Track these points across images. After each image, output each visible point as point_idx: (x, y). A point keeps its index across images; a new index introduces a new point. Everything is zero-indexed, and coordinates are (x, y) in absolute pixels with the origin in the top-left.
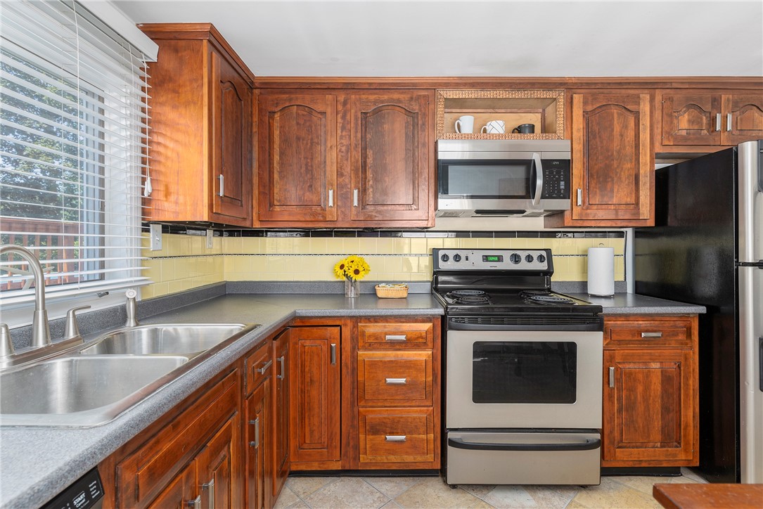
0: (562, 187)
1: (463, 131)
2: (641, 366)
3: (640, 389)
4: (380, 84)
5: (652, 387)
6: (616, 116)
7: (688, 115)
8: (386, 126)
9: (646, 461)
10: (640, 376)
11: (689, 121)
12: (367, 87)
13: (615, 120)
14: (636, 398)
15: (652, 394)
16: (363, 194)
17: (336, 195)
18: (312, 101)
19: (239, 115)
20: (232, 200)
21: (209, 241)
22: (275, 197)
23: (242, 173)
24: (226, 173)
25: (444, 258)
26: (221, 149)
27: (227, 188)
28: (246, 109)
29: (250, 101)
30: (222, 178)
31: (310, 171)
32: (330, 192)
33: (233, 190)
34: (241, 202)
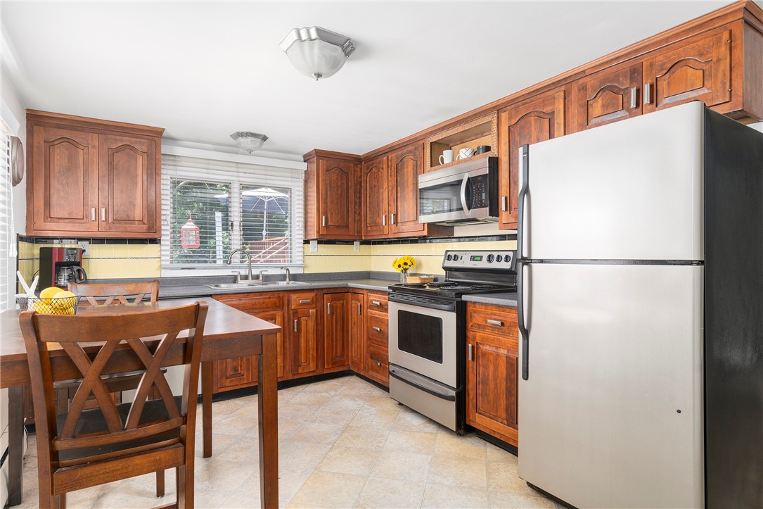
0: (484, 198)
1: (445, 162)
2: (494, 349)
3: (491, 368)
4: (403, 143)
5: (500, 369)
6: (533, 122)
7: (603, 99)
8: (405, 170)
9: (499, 433)
10: (491, 358)
11: (603, 106)
12: (398, 147)
13: (533, 126)
14: (488, 375)
15: (499, 375)
16: (396, 216)
17: (388, 218)
18: (379, 163)
19: (344, 181)
20: (337, 227)
21: (356, 248)
22: (368, 222)
23: (348, 211)
24: (332, 214)
25: (449, 258)
26: (327, 203)
27: (332, 221)
28: (353, 176)
29: (359, 170)
30: (324, 217)
31: (378, 205)
32: (384, 217)
33: (338, 222)
34: (347, 226)
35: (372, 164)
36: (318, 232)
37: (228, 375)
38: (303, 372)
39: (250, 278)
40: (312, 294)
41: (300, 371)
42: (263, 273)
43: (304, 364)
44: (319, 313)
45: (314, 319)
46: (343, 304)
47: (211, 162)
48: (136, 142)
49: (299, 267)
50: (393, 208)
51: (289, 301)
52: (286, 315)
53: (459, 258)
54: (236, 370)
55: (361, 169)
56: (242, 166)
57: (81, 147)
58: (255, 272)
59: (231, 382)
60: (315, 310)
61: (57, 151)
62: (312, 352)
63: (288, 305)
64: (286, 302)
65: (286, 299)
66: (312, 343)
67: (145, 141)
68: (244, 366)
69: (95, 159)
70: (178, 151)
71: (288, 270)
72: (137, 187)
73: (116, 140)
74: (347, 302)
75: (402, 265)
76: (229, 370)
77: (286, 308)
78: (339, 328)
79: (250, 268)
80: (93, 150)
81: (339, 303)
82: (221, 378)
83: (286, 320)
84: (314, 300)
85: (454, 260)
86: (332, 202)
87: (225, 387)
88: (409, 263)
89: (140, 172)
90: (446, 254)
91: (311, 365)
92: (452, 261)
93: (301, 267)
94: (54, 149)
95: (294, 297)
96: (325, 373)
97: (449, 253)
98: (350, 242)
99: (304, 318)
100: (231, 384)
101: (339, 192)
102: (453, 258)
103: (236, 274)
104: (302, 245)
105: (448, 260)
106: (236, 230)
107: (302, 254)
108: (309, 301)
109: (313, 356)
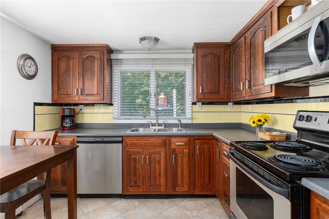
16: (250, 82)
17: (244, 85)
18: (240, 43)
19: (216, 62)
20: (211, 93)
21: (230, 107)
22: (233, 89)
23: (219, 82)
24: (207, 84)
25: (301, 118)
26: (203, 78)
27: (207, 89)
28: (223, 58)
29: (228, 53)
30: (200, 87)
31: (239, 76)
32: (242, 83)
33: (212, 89)
34: (219, 92)
35: (236, 46)
36: (197, 97)
37: (131, 185)
38: (180, 190)
39: (157, 125)
40: (186, 139)
41: (177, 189)
42: (165, 122)
43: (180, 185)
44: (191, 152)
45: (187, 156)
46: (210, 148)
47: (138, 60)
48: (94, 54)
49: (189, 119)
50: (248, 76)
51: (170, 143)
52: (168, 152)
53: (313, 119)
54: (136, 183)
55: (230, 52)
56: (155, 60)
57: (72, 59)
58: (160, 122)
59: (133, 189)
60: (188, 150)
61: (62, 62)
62: (186, 178)
63: (169, 145)
64: (168, 143)
65: (167, 141)
66: (186, 172)
67: (99, 52)
68: (141, 181)
69: (77, 64)
70: (120, 56)
71: (180, 121)
72: (95, 76)
73: (85, 53)
74: (213, 146)
75: (256, 122)
76: (132, 182)
77: (168, 147)
78: (206, 164)
79: (157, 119)
80: (76, 60)
81: (206, 147)
82: (127, 187)
83: (168, 155)
84: (188, 143)
85: (307, 120)
86: (207, 77)
87: (130, 192)
88: (263, 120)
89: (96, 69)
90: (298, 113)
91: (185, 187)
92: (304, 122)
93: (190, 119)
94: (61, 62)
95: (173, 140)
96: (196, 193)
97: (301, 113)
98: (226, 103)
99: (180, 155)
100: (133, 191)
101: (213, 70)
102: (305, 119)
103: (149, 122)
104: (191, 105)
105: (299, 120)
106: (153, 98)
107: (191, 111)
108: (183, 144)
109: (186, 181)
